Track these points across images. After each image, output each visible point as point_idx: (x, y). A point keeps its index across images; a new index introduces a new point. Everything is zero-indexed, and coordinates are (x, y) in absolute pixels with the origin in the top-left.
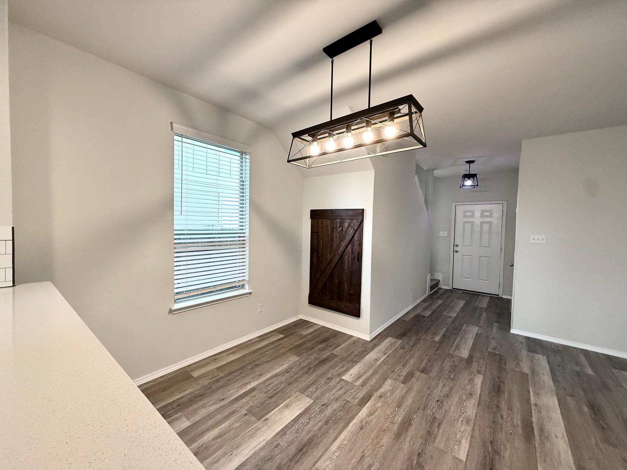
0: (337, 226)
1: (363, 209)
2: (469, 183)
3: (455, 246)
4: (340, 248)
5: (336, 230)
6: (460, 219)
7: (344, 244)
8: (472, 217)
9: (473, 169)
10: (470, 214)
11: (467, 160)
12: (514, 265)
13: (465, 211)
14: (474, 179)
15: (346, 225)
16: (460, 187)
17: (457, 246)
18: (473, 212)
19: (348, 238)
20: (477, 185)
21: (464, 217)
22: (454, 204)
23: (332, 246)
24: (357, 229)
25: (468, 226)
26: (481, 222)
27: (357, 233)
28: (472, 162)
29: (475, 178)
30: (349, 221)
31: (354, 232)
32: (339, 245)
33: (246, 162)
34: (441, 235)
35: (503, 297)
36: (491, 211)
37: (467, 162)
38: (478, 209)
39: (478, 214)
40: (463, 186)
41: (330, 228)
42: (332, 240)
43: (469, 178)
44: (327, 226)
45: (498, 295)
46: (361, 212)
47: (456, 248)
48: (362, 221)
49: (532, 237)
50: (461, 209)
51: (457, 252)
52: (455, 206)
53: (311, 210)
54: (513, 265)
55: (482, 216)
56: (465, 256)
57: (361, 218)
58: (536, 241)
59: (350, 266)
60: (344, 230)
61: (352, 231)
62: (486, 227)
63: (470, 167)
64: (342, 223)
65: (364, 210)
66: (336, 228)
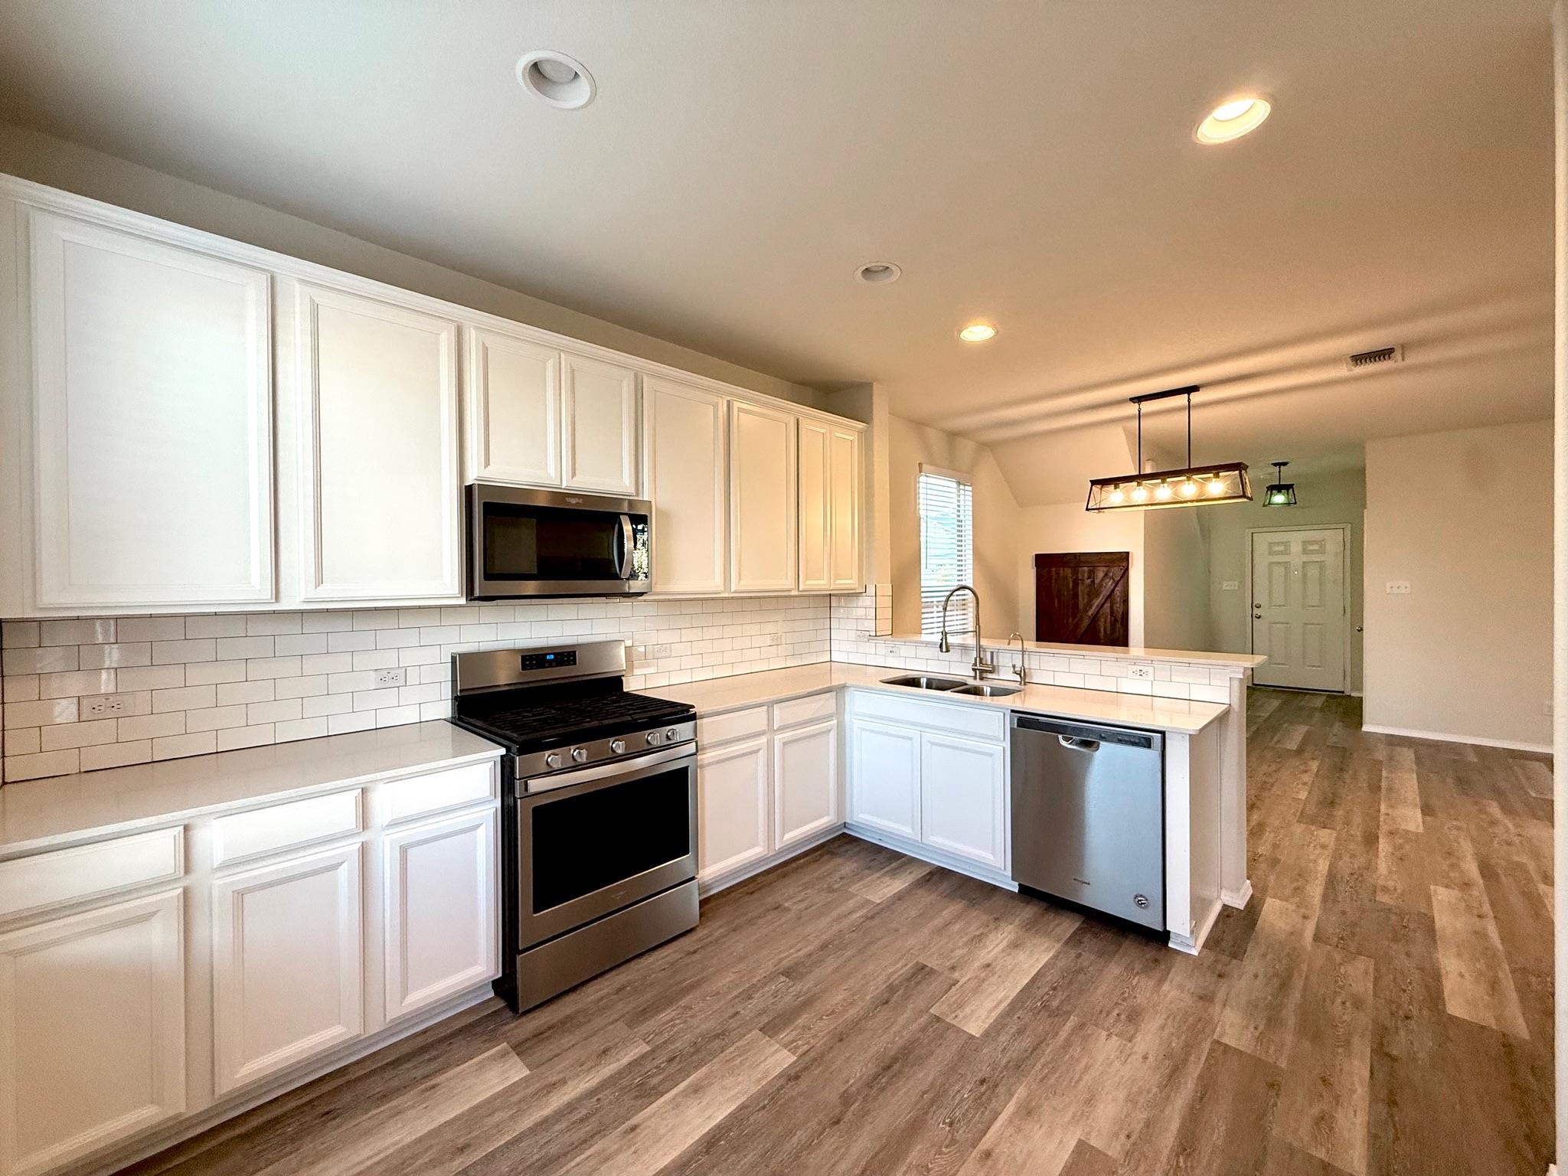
0: (1083, 577)
1: (1128, 553)
2: (1279, 499)
3: (1254, 607)
4: (1091, 608)
5: (1083, 584)
6: (1262, 561)
7: (1097, 602)
8: (1287, 554)
9: (1287, 475)
10: (1282, 548)
11: (1273, 462)
12: (1364, 629)
13: (1271, 544)
14: (1288, 491)
15: (1100, 574)
16: (1264, 506)
17: (1259, 607)
18: (1286, 544)
19: (1105, 593)
20: (1295, 503)
21: (1270, 554)
22: (1249, 532)
23: (1076, 605)
24: (1119, 580)
25: (1279, 571)
26: (1304, 563)
27: (1119, 585)
28: (1285, 464)
29: (1291, 491)
30: (1105, 569)
31: (1114, 584)
32: (1089, 605)
33: (965, 495)
34: (1224, 588)
35: (1352, 695)
36: (1321, 543)
37: (1275, 465)
38: (1296, 539)
39: (1296, 548)
40: (1269, 504)
41: (1071, 580)
42: (1076, 596)
43: (1279, 492)
44: (1066, 578)
45: (1343, 692)
46: (1124, 558)
47: (1256, 611)
48: (1127, 570)
49: (1388, 585)
50: (1262, 541)
51: (1259, 617)
52: (1250, 534)
53: (1036, 555)
54: (1362, 629)
55: (1305, 551)
56: (1274, 625)
57: (1125, 564)
58: (1396, 591)
59: (1108, 632)
60: (1097, 581)
61: (1110, 583)
62: (1313, 572)
63: (1280, 472)
64: (1092, 574)
65: (1130, 554)
66: (1083, 580)
